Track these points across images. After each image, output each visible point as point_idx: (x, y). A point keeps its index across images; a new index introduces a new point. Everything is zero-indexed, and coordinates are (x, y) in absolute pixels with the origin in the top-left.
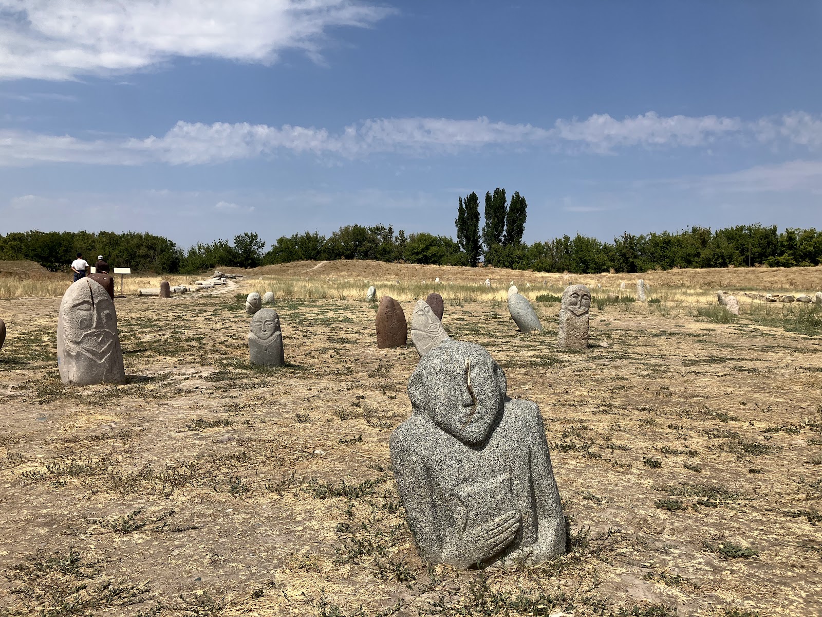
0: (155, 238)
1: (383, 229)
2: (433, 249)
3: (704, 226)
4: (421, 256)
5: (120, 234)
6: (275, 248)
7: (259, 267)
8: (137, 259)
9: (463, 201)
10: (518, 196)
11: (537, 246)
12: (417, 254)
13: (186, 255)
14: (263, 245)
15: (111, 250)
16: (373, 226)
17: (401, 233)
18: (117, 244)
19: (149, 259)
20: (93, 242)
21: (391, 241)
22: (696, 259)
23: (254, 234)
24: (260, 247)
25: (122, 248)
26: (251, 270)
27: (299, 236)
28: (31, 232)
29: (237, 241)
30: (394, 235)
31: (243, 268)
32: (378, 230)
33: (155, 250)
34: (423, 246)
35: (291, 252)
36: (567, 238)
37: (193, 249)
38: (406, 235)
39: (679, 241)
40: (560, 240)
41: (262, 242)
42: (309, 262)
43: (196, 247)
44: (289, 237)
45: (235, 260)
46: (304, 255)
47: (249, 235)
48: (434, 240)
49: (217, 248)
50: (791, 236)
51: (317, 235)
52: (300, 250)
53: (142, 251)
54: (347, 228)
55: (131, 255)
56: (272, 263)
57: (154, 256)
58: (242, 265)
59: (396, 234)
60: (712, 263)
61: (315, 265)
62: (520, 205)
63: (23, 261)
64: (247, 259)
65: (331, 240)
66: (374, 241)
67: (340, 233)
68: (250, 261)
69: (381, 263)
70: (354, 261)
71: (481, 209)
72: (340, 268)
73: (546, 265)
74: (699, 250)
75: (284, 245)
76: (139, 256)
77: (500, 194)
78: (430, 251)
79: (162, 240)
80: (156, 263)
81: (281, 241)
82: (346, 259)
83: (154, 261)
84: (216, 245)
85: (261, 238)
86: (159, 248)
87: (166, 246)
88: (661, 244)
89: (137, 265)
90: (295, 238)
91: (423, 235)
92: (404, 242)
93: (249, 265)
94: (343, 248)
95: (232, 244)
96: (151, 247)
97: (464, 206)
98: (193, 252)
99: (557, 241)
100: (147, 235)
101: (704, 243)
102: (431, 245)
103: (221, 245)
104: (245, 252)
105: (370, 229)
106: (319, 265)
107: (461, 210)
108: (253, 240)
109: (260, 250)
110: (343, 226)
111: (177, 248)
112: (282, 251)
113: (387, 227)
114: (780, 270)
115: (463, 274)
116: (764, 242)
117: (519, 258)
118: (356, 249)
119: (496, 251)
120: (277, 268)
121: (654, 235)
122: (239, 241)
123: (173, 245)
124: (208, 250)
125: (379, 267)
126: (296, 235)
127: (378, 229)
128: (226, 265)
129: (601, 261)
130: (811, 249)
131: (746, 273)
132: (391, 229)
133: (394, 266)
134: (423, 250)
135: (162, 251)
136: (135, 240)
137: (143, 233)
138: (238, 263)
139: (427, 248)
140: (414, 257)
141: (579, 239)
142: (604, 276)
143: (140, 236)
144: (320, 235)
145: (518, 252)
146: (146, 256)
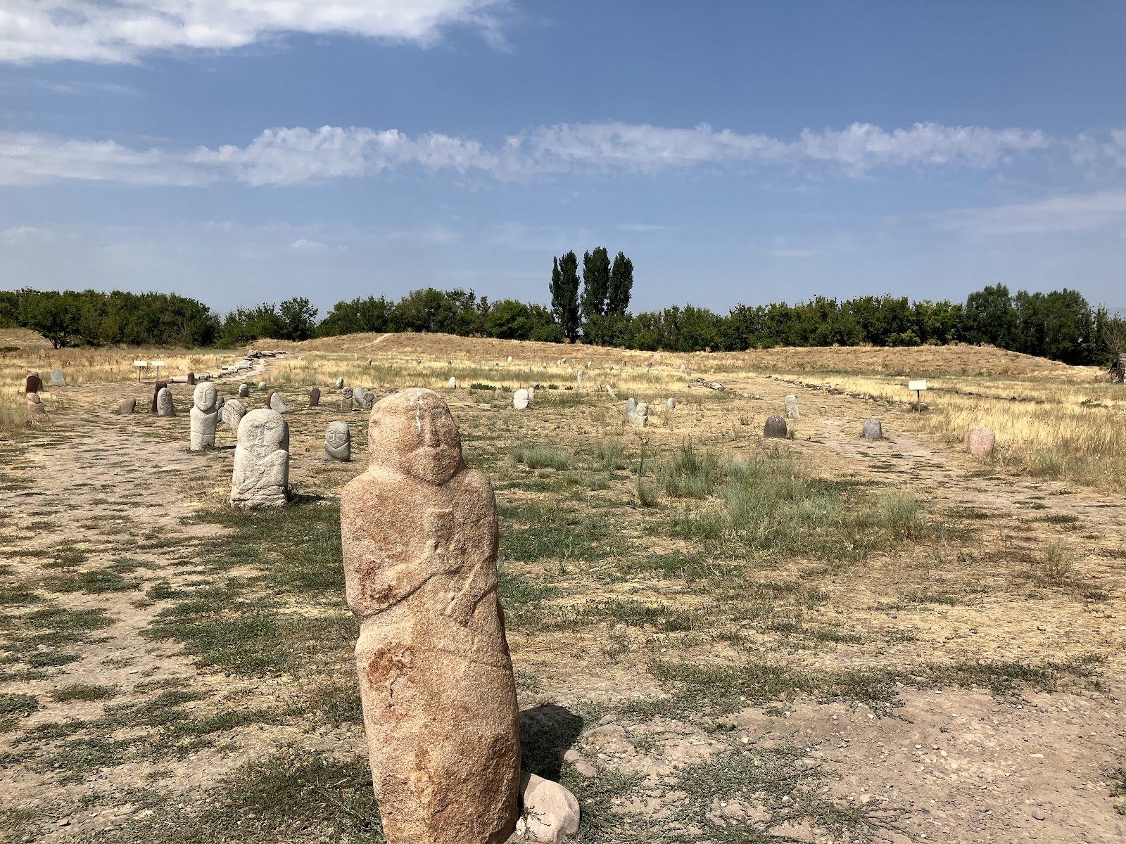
0: (183, 301)
1: (462, 294)
2: (520, 320)
3: (829, 297)
4: (505, 328)
5: (139, 294)
6: (333, 315)
7: (309, 340)
8: (162, 327)
9: (558, 262)
10: (622, 257)
11: (643, 318)
12: (501, 325)
13: (223, 321)
14: (315, 313)
15: (127, 315)
16: (451, 290)
17: (484, 299)
18: (135, 307)
19: (176, 327)
20: (105, 304)
21: (472, 309)
22: (813, 336)
23: (304, 299)
24: (311, 315)
25: (141, 313)
26: (300, 343)
27: (361, 301)
28: (23, 290)
29: (284, 308)
30: (475, 302)
31: (291, 341)
32: (457, 295)
33: (184, 316)
34: (507, 316)
35: (351, 321)
36: (676, 309)
37: (231, 314)
38: (489, 302)
39: (798, 313)
40: (669, 311)
41: (314, 309)
42: (370, 334)
43: (235, 312)
44: (349, 302)
45: (281, 332)
46: (367, 325)
47: (299, 300)
48: (523, 309)
49: (261, 315)
50: (920, 310)
51: (383, 300)
52: (362, 318)
53: (167, 317)
54: (419, 293)
55: (153, 321)
56: (327, 335)
57: (182, 324)
58: (289, 337)
59: (478, 301)
60: (828, 340)
61: (376, 338)
62: (624, 268)
63: (16, 330)
64: (296, 329)
65: (399, 307)
66: (450, 308)
67: (410, 298)
68: (299, 332)
69: (454, 337)
70: (423, 334)
71: (580, 272)
72: (405, 343)
73: (649, 341)
74: (817, 325)
75: (342, 311)
76: (163, 323)
77: (601, 254)
78: (516, 323)
79: (192, 303)
80: (186, 331)
81: (339, 307)
82: (413, 331)
83: (182, 330)
84: (260, 310)
85: (313, 304)
86: (188, 313)
87: (198, 311)
88: (777, 318)
89: (161, 334)
90: (356, 303)
91: (508, 303)
92: (486, 311)
93: (298, 337)
94: (413, 317)
95: (278, 311)
96: (179, 313)
97: (559, 268)
98: (231, 319)
99: (665, 312)
100: (173, 296)
101: (824, 316)
102: (519, 315)
103: (267, 311)
104: (293, 321)
105: (447, 294)
106: (381, 338)
107: (556, 272)
108: (303, 307)
109: (312, 318)
110: (414, 291)
111: (211, 313)
112: (340, 319)
113: (467, 292)
114: (882, 350)
115: (544, 351)
116: (890, 316)
117: (621, 332)
118: (429, 318)
119: (595, 324)
120: (330, 342)
121: (774, 306)
122: (286, 307)
123: (206, 309)
124: (250, 316)
125: (449, 341)
126: (358, 300)
127: (456, 293)
128: (271, 337)
129: (709, 337)
130: (938, 325)
131: (848, 353)
132: (472, 294)
133: (468, 341)
134: (508, 321)
135: (193, 317)
136: (158, 303)
137: (168, 294)
138: (285, 334)
139: (513, 319)
140: (497, 330)
141: (689, 310)
142: (698, 355)
143: (163, 297)
144: (387, 300)
145: (620, 325)
146: (173, 324)
